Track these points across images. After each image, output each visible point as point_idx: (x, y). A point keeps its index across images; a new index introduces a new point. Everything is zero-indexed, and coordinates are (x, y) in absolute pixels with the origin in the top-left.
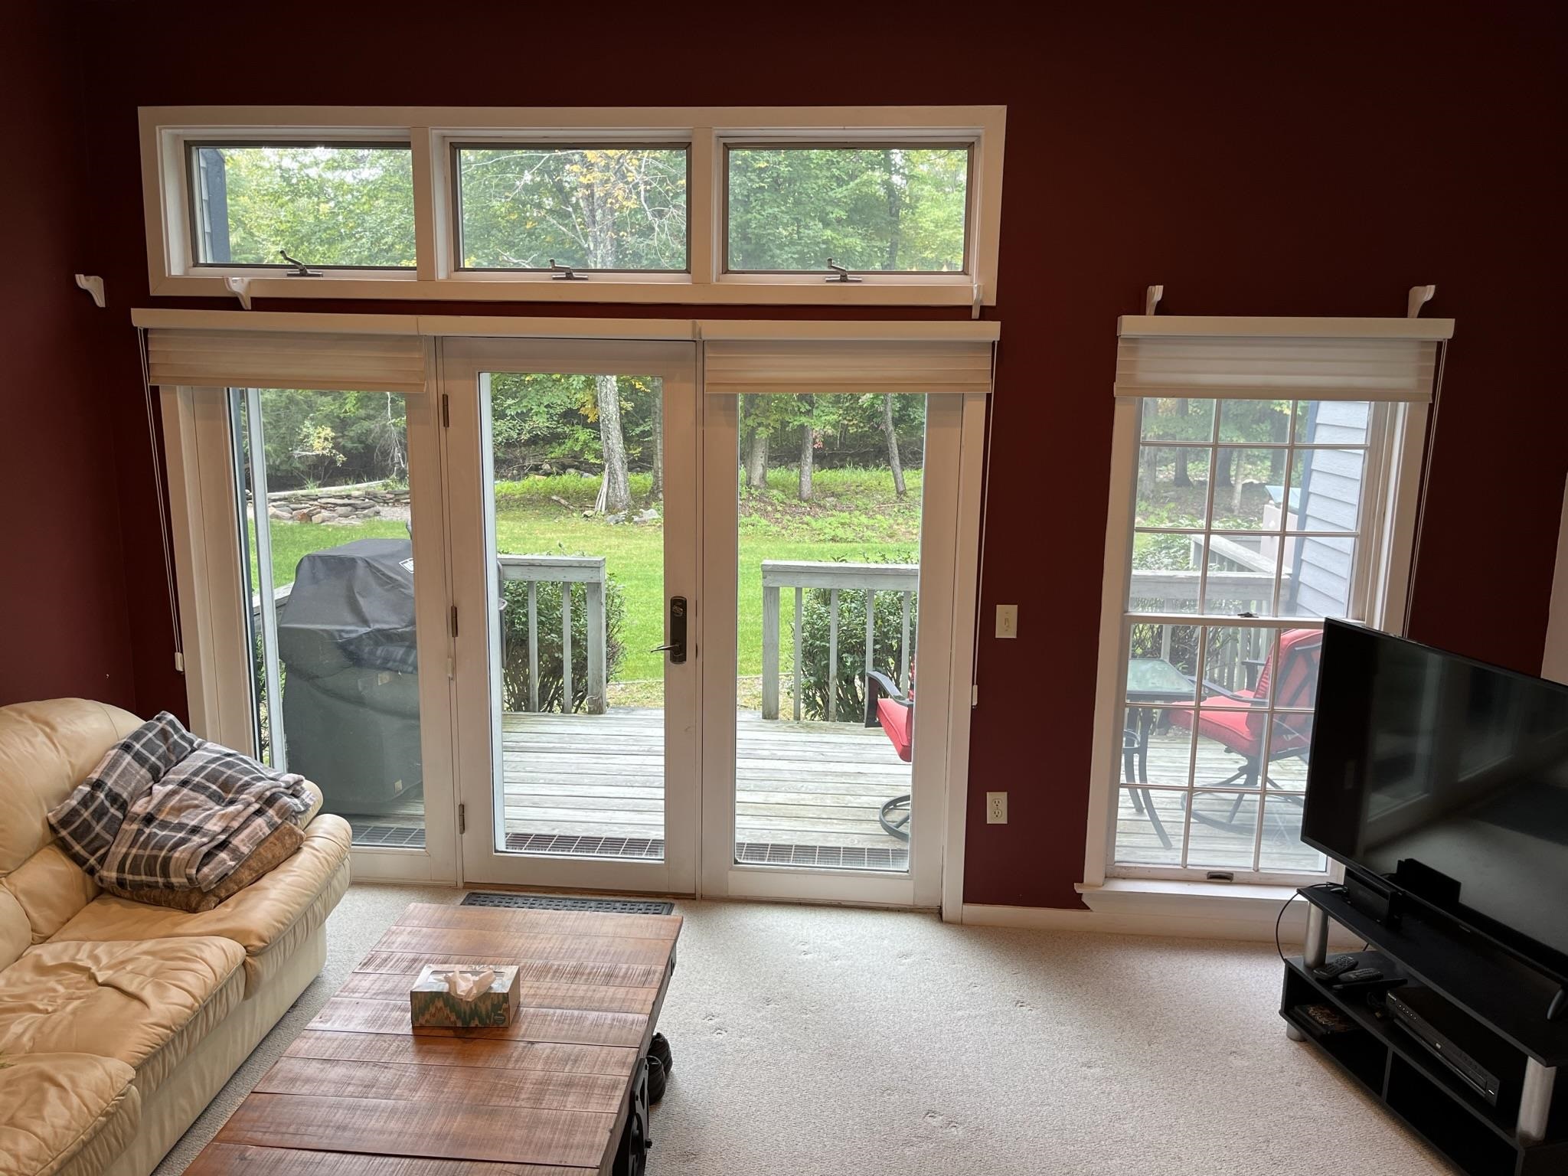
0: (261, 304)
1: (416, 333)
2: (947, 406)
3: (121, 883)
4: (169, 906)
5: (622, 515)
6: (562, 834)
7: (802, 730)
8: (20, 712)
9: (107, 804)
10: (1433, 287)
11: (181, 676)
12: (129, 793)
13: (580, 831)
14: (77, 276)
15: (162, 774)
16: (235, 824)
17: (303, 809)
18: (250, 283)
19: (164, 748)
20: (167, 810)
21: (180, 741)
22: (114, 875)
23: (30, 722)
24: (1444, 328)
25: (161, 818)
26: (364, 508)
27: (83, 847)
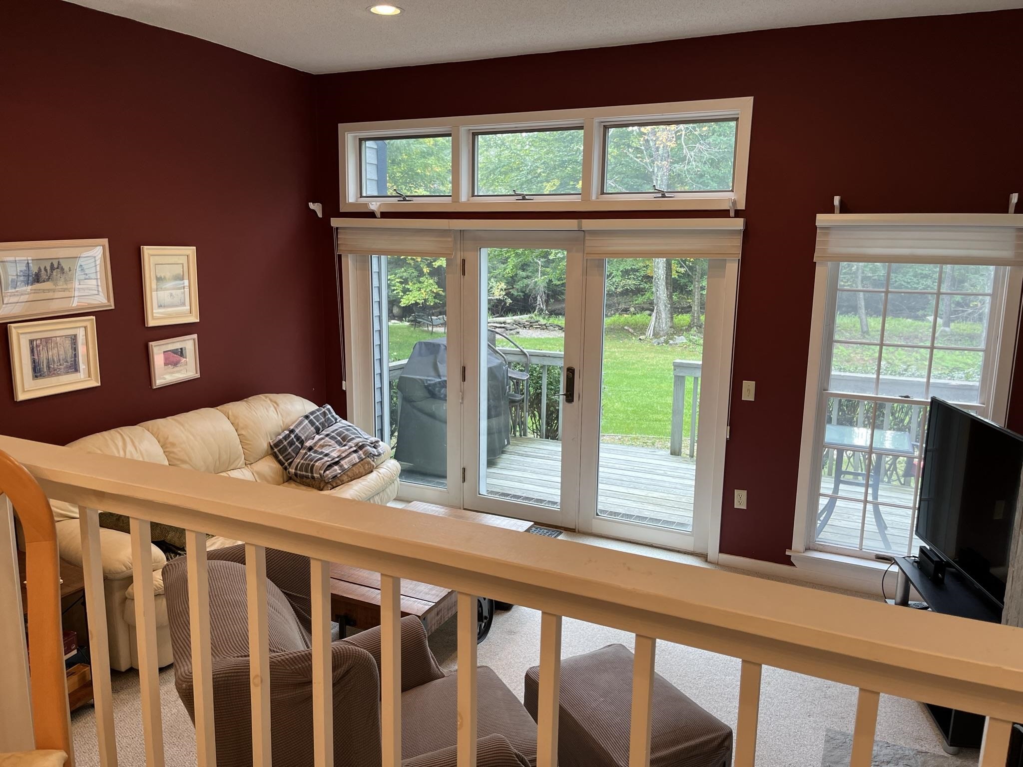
0: (384, 215)
1: (448, 229)
2: (717, 266)
3: (296, 474)
4: (313, 487)
5: (662, 339)
8: (266, 397)
9: (295, 440)
10: (1017, 195)
11: (344, 392)
12: (305, 437)
14: (309, 203)
15: (320, 431)
16: (344, 455)
17: (377, 454)
18: (380, 205)
19: (323, 420)
20: (318, 446)
21: (331, 418)
22: (293, 471)
23: (269, 401)
25: (315, 449)
26: (511, 330)
27: (283, 457)
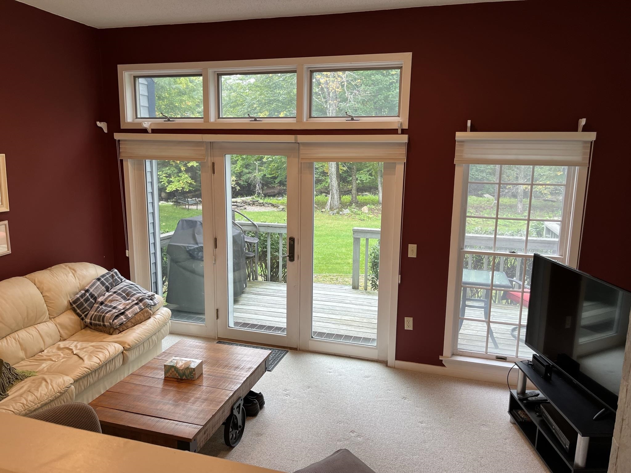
0: (154, 131)
1: (201, 141)
2: (389, 167)
3: (91, 323)
4: (105, 332)
5: (335, 211)
6: (261, 324)
7: (366, 294)
8: (66, 266)
9: (89, 297)
10: (585, 119)
11: (128, 258)
12: (98, 294)
13: (268, 324)
14: (97, 122)
15: (110, 289)
16: (128, 307)
17: (153, 304)
18: (151, 124)
19: (112, 281)
20: (108, 301)
21: (117, 279)
22: (89, 321)
23: (68, 269)
24: (592, 136)
25: (106, 303)
26: (241, 207)
27: (80, 311)
